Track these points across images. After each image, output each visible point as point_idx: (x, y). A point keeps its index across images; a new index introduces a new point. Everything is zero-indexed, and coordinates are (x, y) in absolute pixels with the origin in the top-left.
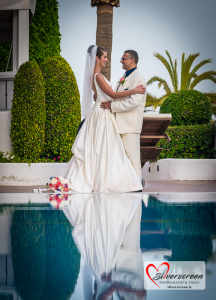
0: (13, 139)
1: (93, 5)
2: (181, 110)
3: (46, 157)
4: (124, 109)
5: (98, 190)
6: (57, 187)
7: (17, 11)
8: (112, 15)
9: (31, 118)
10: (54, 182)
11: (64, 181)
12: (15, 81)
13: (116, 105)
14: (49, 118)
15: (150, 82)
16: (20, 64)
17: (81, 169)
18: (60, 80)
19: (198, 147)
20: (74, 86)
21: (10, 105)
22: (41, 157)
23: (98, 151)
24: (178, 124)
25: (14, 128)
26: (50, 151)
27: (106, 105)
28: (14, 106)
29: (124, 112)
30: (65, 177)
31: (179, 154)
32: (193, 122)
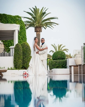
0: (14, 64)
1: (35, 32)
2: (58, 56)
3: (23, 68)
4: (42, 53)
5: (36, 75)
6: (25, 74)
7: (15, 30)
8: (40, 34)
9: (19, 58)
10: (25, 73)
11: (27, 73)
12: (15, 49)
13: (40, 52)
14: (23, 58)
15: (50, 52)
16: (16, 44)
17: (31, 69)
18: (26, 48)
19: (62, 66)
20: (30, 50)
21: (13, 55)
22: (22, 68)
23: (36, 65)
24: (57, 60)
25: (15, 61)
26: (24, 67)
27: (37, 53)
28: (14, 55)
29: (42, 54)
30: (27, 72)
31: (57, 67)
32: (61, 59)
